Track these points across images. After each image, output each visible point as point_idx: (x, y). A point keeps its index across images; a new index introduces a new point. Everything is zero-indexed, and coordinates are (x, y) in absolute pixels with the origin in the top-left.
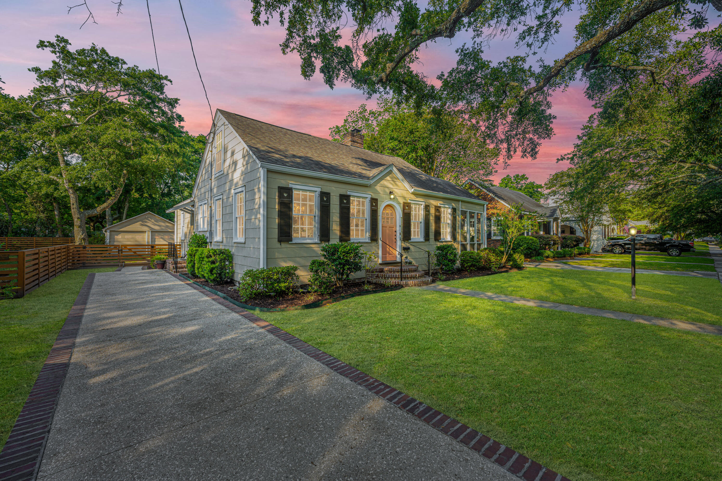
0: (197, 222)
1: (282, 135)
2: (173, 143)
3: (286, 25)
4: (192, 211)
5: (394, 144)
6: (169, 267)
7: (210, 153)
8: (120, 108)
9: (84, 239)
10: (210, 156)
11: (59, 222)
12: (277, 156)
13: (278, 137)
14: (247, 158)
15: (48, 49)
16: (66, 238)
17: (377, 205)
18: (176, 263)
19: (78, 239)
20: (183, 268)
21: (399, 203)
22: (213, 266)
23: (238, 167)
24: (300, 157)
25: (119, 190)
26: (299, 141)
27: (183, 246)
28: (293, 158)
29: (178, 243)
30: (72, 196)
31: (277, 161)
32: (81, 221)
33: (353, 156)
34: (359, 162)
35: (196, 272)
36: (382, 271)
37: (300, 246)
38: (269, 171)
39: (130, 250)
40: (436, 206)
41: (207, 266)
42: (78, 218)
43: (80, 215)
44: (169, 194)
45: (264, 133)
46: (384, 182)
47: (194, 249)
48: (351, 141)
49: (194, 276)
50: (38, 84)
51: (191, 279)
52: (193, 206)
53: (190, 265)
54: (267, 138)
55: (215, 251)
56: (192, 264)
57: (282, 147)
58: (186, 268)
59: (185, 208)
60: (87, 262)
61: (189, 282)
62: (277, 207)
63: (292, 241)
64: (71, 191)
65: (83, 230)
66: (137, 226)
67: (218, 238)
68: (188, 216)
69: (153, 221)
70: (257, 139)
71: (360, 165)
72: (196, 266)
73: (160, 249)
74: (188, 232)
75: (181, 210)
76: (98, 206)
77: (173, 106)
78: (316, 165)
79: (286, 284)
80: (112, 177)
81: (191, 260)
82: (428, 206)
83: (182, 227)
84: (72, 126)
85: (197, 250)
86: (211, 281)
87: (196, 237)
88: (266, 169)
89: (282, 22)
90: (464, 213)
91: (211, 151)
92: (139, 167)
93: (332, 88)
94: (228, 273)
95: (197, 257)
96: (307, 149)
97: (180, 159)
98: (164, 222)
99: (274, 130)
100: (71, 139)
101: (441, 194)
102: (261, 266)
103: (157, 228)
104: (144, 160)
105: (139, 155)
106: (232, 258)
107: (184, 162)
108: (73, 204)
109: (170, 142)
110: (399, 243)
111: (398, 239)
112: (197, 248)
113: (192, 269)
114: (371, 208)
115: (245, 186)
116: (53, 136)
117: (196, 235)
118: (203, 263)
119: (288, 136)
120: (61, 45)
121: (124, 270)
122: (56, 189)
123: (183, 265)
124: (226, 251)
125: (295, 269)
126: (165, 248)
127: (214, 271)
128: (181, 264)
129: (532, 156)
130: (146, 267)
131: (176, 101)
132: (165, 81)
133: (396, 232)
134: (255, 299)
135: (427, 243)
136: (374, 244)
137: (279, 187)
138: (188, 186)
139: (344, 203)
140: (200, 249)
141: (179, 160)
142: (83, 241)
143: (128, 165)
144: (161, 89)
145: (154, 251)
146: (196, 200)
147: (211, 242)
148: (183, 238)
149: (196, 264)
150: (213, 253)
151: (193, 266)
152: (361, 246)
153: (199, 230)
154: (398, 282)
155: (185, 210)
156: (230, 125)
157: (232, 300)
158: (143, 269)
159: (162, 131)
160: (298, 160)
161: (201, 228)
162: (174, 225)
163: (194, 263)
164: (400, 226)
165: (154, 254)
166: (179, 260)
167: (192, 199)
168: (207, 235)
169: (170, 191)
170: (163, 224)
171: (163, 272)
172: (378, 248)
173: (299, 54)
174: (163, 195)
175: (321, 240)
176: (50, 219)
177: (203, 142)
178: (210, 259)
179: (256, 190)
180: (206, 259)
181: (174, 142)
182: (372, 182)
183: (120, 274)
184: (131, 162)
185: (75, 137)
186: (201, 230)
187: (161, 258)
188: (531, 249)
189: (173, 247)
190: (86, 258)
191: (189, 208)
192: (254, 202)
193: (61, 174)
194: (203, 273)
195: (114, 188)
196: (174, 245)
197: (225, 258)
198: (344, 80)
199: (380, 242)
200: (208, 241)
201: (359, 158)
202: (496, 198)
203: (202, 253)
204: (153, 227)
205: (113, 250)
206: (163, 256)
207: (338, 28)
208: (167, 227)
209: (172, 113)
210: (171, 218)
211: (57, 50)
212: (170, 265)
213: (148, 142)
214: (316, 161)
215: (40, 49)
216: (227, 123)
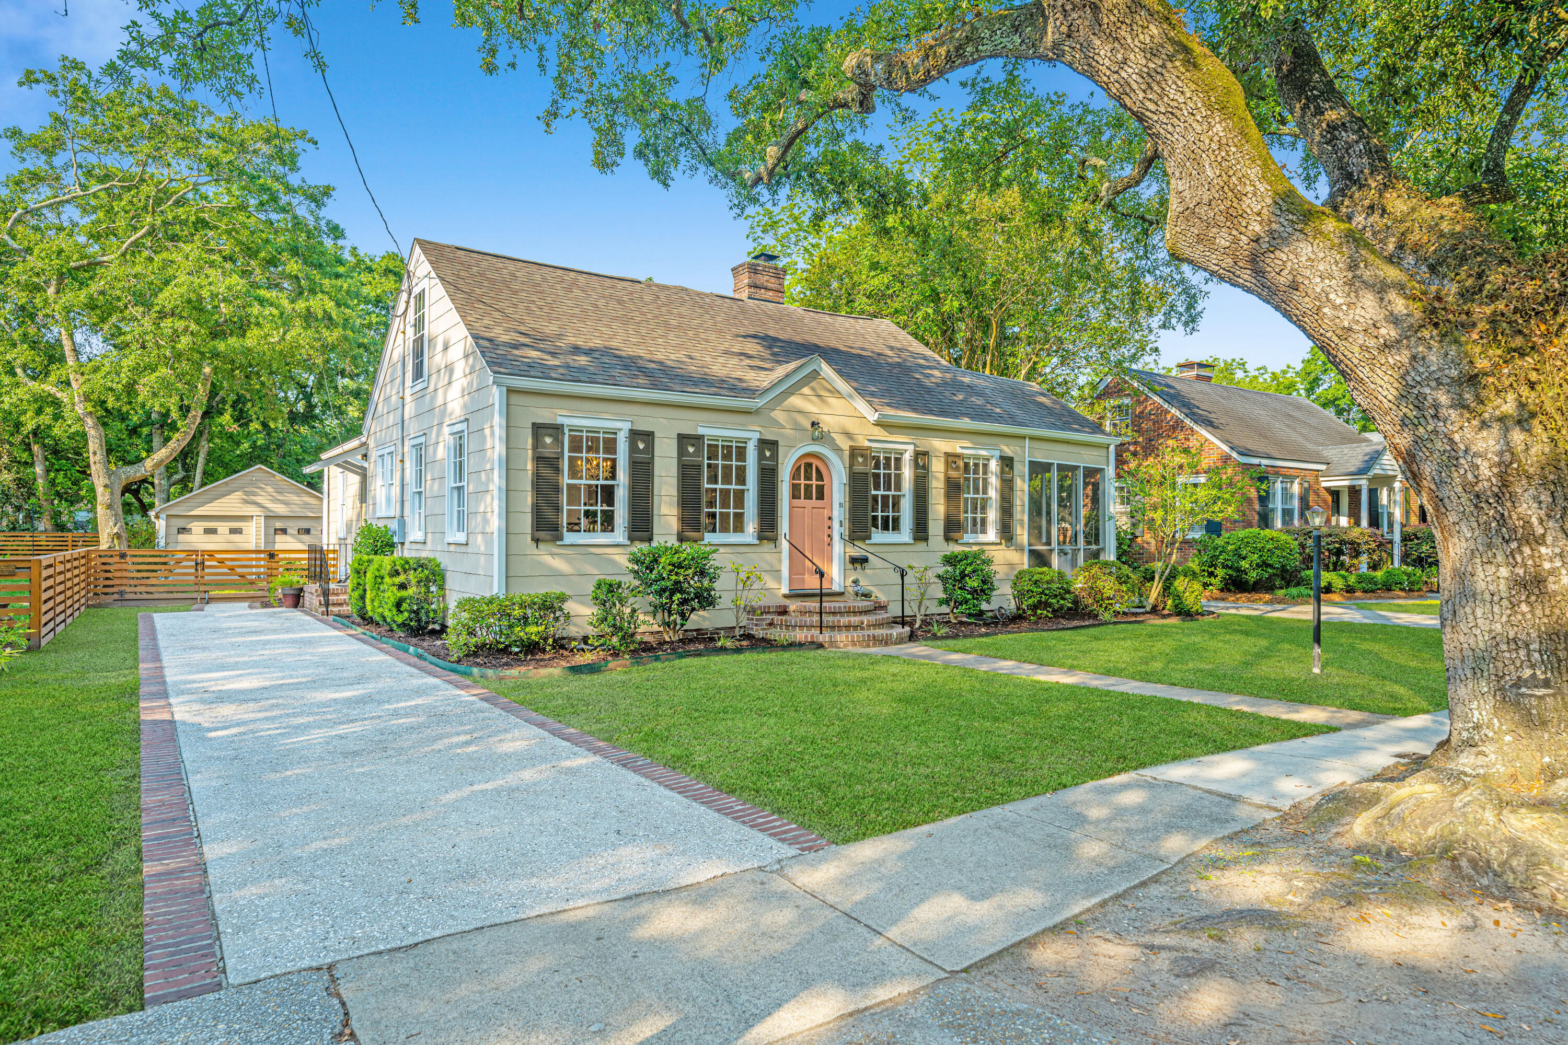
0: (374, 498)
1: (561, 293)
2: (320, 295)
3: (553, 70)
4: (365, 469)
5: (879, 281)
6: (311, 604)
7: (400, 336)
8: (197, 218)
9: (118, 536)
10: (402, 342)
11: (45, 494)
12: (534, 354)
13: (549, 300)
14: (471, 360)
15: (42, 88)
16: (60, 534)
17: (775, 456)
18: (326, 593)
19: (106, 536)
20: (341, 605)
21: (838, 450)
22: (403, 593)
23: (455, 377)
24: (589, 352)
25: (194, 416)
26: (601, 303)
27: (343, 553)
28: (574, 354)
29: (331, 548)
30: (92, 432)
31: (529, 369)
32: (112, 494)
33: (742, 331)
34: (752, 347)
35: (369, 608)
36: (783, 611)
37: (581, 550)
38: (510, 391)
39: (221, 561)
40: (947, 455)
41: (391, 595)
42: (106, 486)
43: (109, 476)
44: (308, 417)
45: (516, 292)
46: (795, 401)
47: (365, 557)
48: (750, 286)
49: (367, 620)
50: (15, 168)
51: (359, 625)
52: (365, 456)
53: (356, 594)
54: (521, 306)
55: (407, 562)
56: (360, 592)
57: (551, 329)
58: (347, 605)
59: (346, 462)
60: (128, 589)
61: (353, 632)
62: (529, 466)
63: (562, 539)
64: (90, 421)
65: (116, 515)
66: (231, 504)
67: (415, 534)
68: (354, 479)
69: (269, 489)
70: (496, 314)
71: (749, 357)
72: (368, 596)
73: (290, 561)
74: (354, 518)
75: (338, 465)
76: (148, 456)
77: (319, 204)
78: (626, 367)
79: (541, 628)
80: (179, 385)
81: (359, 584)
82: (926, 454)
83: (339, 507)
84: (93, 265)
85: (370, 561)
86: (399, 626)
87: (370, 531)
88: (505, 389)
89: (542, 67)
90: (1038, 469)
91: (404, 332)
92: (242, 360)
93: (666, 185)
94: (435, 611)
95: (369, 575)
96: (615, 325)
97: (337, 333)
98: (298, 495)
99: (544, 279)
100: (91, 298)
101: (966, 423)
102: (495, 591)
103: (281, 509)
104: (252, 339)
105: (242, 328)
106: (443, 579)
107: (346, 339)
108: (95, 453)
109: (313, 291)
110: (838, 547)
111: (836, 537)
112: (371, 557)
113: (360, 604)
114: (759, 463)
115: (467, 420)
116: (51, 290)
117: (369, 527)
118: (382, 587)
119: (577, 292)
120: (70, 77)
121: (210, 608)
122: (57, 417)
123: (342, 597)
124: (430, 561)
125: (563, 599)
126: (300, 559)
127: (405, 606)
128: (337, 594)
129: (1186, 324)
130: (258, 604)
131: (327, 192)
132: (300, 144)
133: (830, 518)
134: (475, 654)
135: (921, 546)
136: (768, 546)
137: (533, 424)
138: (357, 394)
139: (689, 455)
140: (377, 558)
141: (331, 336)
142: (116, 541)
143: (216, 355)
144: (290, 161)
145: (274, 565)
146: (372, 444)
147: (403, 544)
148: (342, 536)
149: (368, 592)
150: (403, 567)
151: (362, 597)
152: (714, 552)
153: (378, 515)
154: (812, 636)
155: (346, 466)
156: (438, 280)
157: (434, 659)
158: (251, 607)
159: (294, 266)
160: (583, 360)
161: (382, 512)
162: (321, 499)
163: (365, 590)
164: (841, 505)
165: (274, 572)
166: (332, 586)
167: (364, 440)
168: (394, 525)
169: (310, 407)
170: (294, 498)
171: (296, 614)
172: (780, 561)
173: (587, 120)
174: (293, 417)
175: (632, 539)
176: (26, 486)
177: (395, 274)
178: (397, 580)
179: (487, 432)
180: (387, 580)
181: (323, 292)
182: (760, 402)
183: (206, 617)
184: (221, 346)
185: (102, 293)
186: (383, 514)
187: (292, 582)
188: (1271, 566)
189: (318, 556)
190: (124, 581)
191: (357, 459)
192: (485, 456)
193: (68, 384)
194: (381, 610)
195: (185, 410)
196: (321, 551)
197: (427, 577)
198: (688, 172)
199: (785, 545)
200: (396, 540)
201: (754, 337)
202: (1188, 421)
203: (381, 566)
204: (270, 505)
205: (184, 563)
206: (296, 579)
207: (667, 65)
208: (306, 505)
209: (317, 219)
210: (314, 483)
211: (61, 87)
212: (312, 597)
213: (261, 301)
214: (630, 358)
215: (25, 88)
216: (433, 274)
